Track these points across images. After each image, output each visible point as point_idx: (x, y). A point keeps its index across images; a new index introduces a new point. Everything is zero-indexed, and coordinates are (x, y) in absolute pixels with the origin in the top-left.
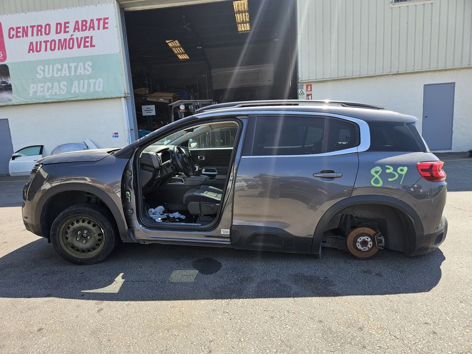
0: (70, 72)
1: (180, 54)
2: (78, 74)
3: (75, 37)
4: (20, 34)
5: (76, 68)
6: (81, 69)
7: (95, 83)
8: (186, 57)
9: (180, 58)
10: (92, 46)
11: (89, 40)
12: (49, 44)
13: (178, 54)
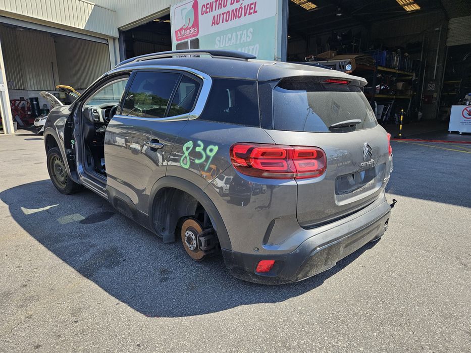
0: (236, 41)
1: (407, 5)
2: (242, 42)
3: (243, 6)
4: (208, 10)
5: (241, 35)
6: (244, 37)
7: (253, 49)
8: (416, 7)
9: (408, 9)
10: (255, 12)
11: (253, 6)
12: (225, 15)
13: (405, 5)
